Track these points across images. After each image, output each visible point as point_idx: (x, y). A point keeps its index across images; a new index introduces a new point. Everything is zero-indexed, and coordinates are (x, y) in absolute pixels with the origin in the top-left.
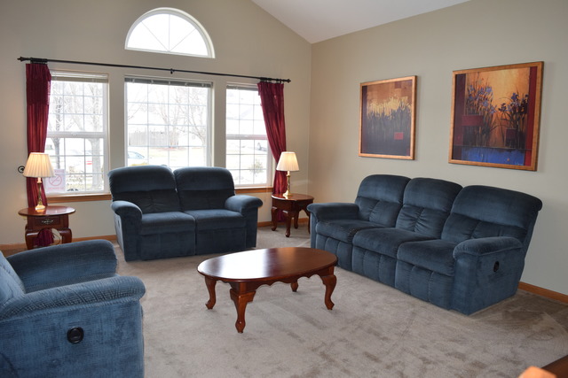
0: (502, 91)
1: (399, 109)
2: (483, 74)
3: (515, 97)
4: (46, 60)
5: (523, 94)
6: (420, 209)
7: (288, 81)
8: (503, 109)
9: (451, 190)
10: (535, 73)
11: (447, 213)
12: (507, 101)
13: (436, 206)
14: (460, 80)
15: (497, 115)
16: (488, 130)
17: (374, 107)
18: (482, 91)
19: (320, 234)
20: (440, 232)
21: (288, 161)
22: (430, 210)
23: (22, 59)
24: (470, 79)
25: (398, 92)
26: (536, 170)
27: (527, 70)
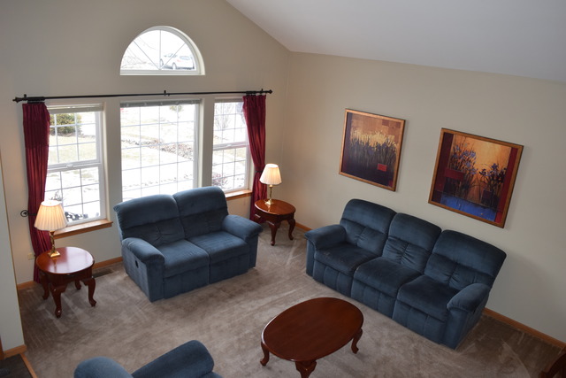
0: (485, 159)
1: (385, 144)
2: (469, 140)
3: (495, 167)
4: (43, 98)
5: (503, 165)
6: (406, 244)
7: (270, 92)
8: (483, 173)
9: (433, 231)
10: (515, 153)
11: (430, 252)
12: (488, 168)
13: (421, 244)
14: (447, 137)
15: (477, 177)
16: (467, 186)
17: (358, 134)
18: (466, 153)
19: (318, 261)
20: (424, 267)
21: (271, 174)
22: (416, 247)
23: (17, 100)
24: (457, 140)
25: (385, 129)
26: (503, 227)
27: (509, 149)
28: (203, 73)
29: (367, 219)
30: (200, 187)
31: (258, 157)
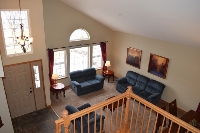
0: (160, 62)
1: (137, 57)
2: (157, 57)
3: (163, 64)
4: (53, 49)
5: (164, 63)
6: (141, 83)
7: (107, 42)
8: (160, 65)
9: (148, 79)
11: (147, 85)
12: (161, 64)
13: (145, 83)
14: (152, 56)
15: (159, 66)
16: (156, 68)
17: (130, 54)
18: (156, 60)
19: (119, 87)
20: (145, 89)
21: (108, 64)
22: (143, 83)
23: (47, 50)
24: (154, 56)
25: (137, 53)
26: (165, 79)
27: (166, 59)
28: (90, 39)
29: (132, 76)
30: (89, 68)
31: (105, 59)
